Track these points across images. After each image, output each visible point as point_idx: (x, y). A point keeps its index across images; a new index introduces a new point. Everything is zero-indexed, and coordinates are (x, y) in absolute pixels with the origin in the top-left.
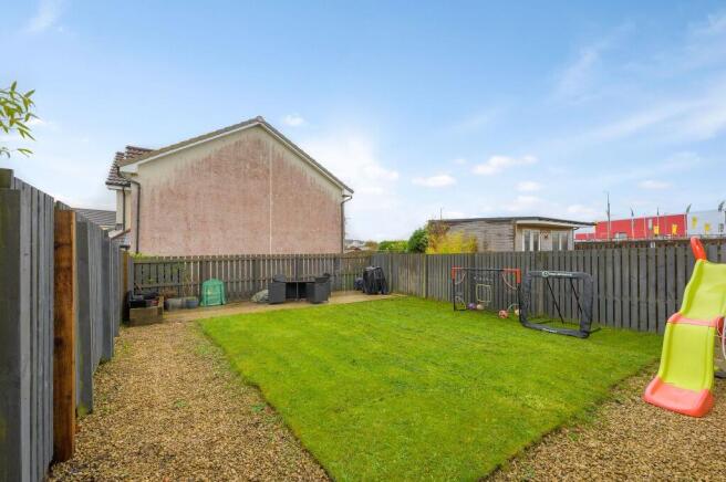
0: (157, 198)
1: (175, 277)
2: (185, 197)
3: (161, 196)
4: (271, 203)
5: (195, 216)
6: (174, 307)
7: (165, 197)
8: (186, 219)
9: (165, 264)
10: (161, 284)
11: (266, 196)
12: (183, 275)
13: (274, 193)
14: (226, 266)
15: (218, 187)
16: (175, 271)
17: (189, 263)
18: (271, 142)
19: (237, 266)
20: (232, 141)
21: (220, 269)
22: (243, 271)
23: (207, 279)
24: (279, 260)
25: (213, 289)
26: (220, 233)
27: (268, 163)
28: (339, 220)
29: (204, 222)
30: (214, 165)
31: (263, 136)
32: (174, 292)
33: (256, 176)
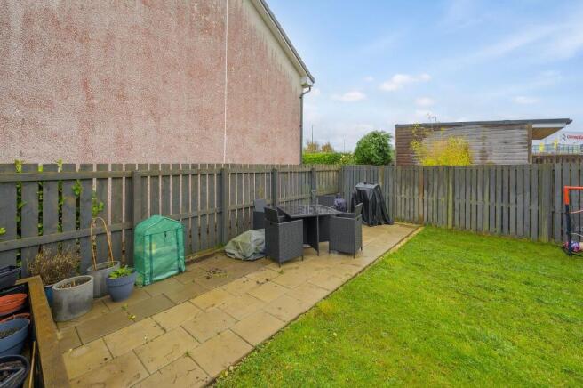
1: (69, 218)
2: (84, 38)
3: (27, 20)
4: (227, 80)
5: (106, 81)
6: (74, 308)
7: (37, 29)
8: (86, 85)
9: (41, 184)
10: (30, 238)
11: (219, 66)
12: (89, 209)
13: (230, 65)
14: (176, 185)
16: (72, 201)
17: (102, 180)
19: (195, 185)
21: (165, 191)
22: (203, 194)
23: (143, 216)
25: (162, 242)
26: (151, 122)
27: (224, 12)
28: (298, 118)
29: (122, 97)
32: (69, 258)
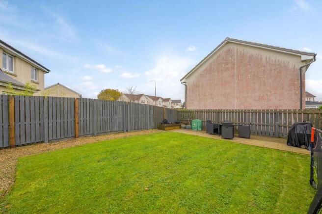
0: (191, 89)
8: (199, 95)
11: (233, 78)
15: (210, 80)
18: (236, 47)
20: (215, 57)
22: (211, 117)
23: (194, 119)
24: (230, 113)
25: (196, 123)
26: (211, 100)
27: (234, 59)
28: (297, 83)
30: (209, 71)
31: (231, 46)
33: (227, 69)
